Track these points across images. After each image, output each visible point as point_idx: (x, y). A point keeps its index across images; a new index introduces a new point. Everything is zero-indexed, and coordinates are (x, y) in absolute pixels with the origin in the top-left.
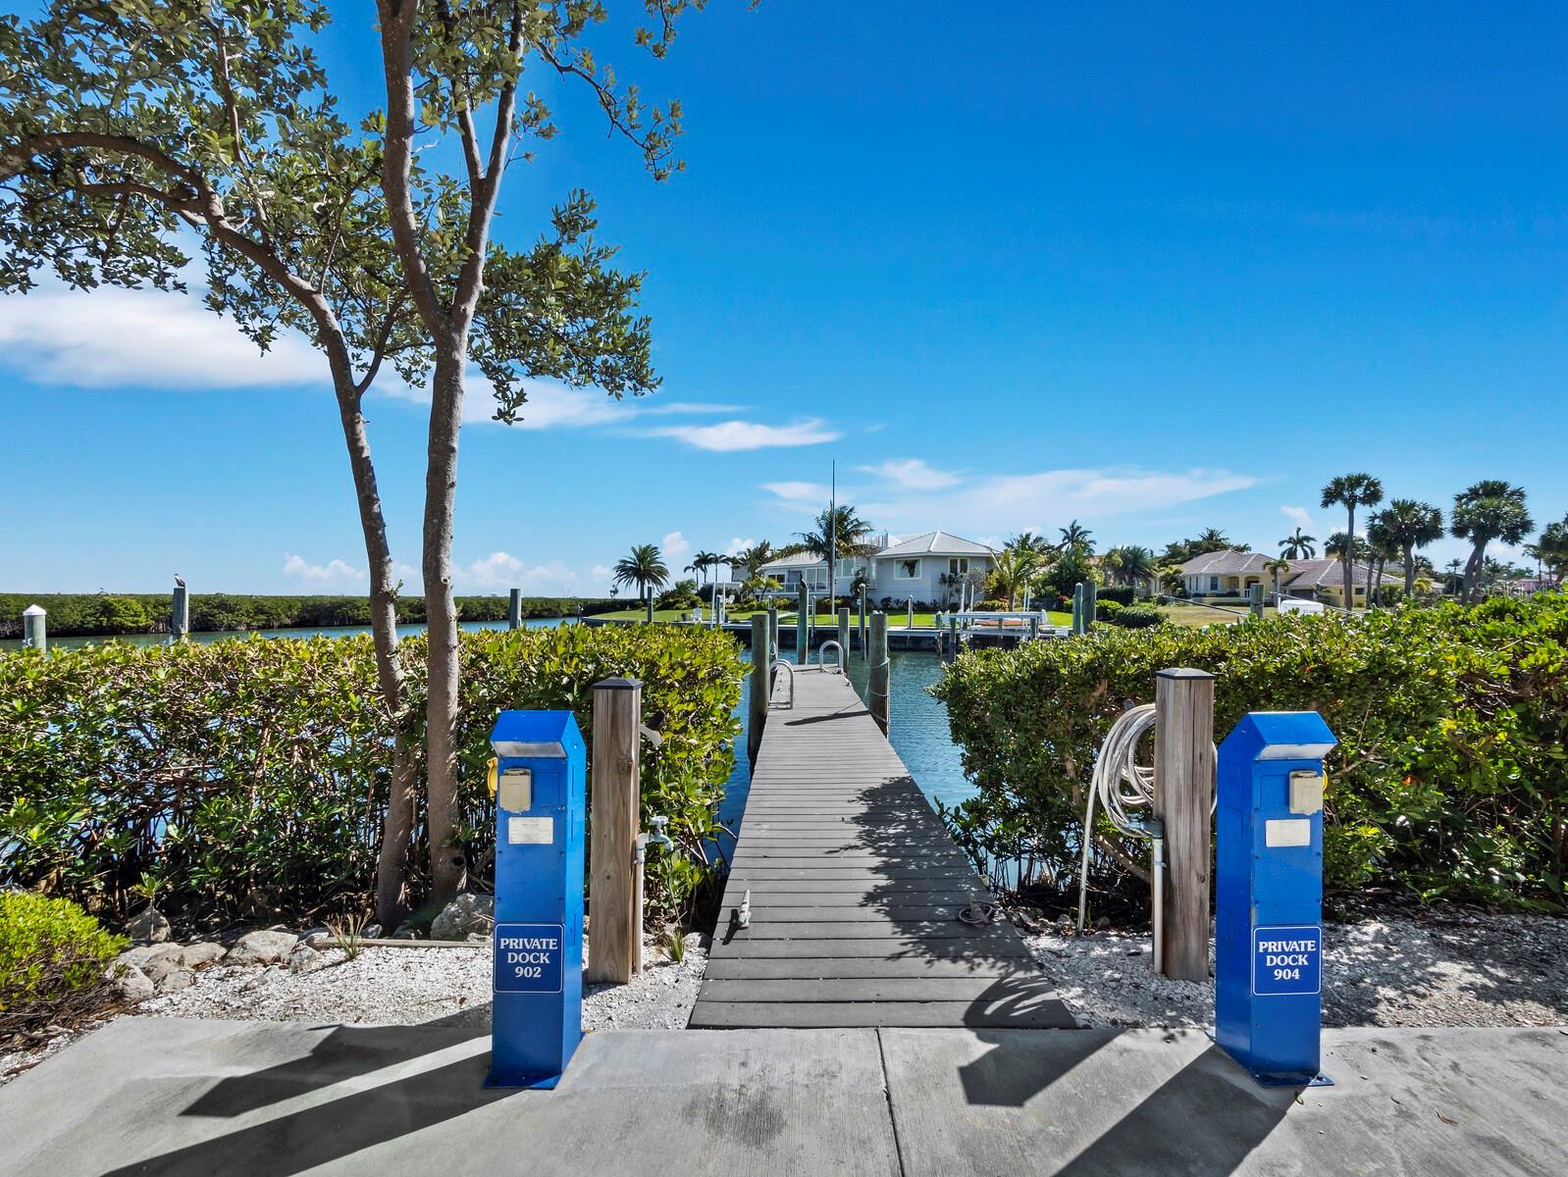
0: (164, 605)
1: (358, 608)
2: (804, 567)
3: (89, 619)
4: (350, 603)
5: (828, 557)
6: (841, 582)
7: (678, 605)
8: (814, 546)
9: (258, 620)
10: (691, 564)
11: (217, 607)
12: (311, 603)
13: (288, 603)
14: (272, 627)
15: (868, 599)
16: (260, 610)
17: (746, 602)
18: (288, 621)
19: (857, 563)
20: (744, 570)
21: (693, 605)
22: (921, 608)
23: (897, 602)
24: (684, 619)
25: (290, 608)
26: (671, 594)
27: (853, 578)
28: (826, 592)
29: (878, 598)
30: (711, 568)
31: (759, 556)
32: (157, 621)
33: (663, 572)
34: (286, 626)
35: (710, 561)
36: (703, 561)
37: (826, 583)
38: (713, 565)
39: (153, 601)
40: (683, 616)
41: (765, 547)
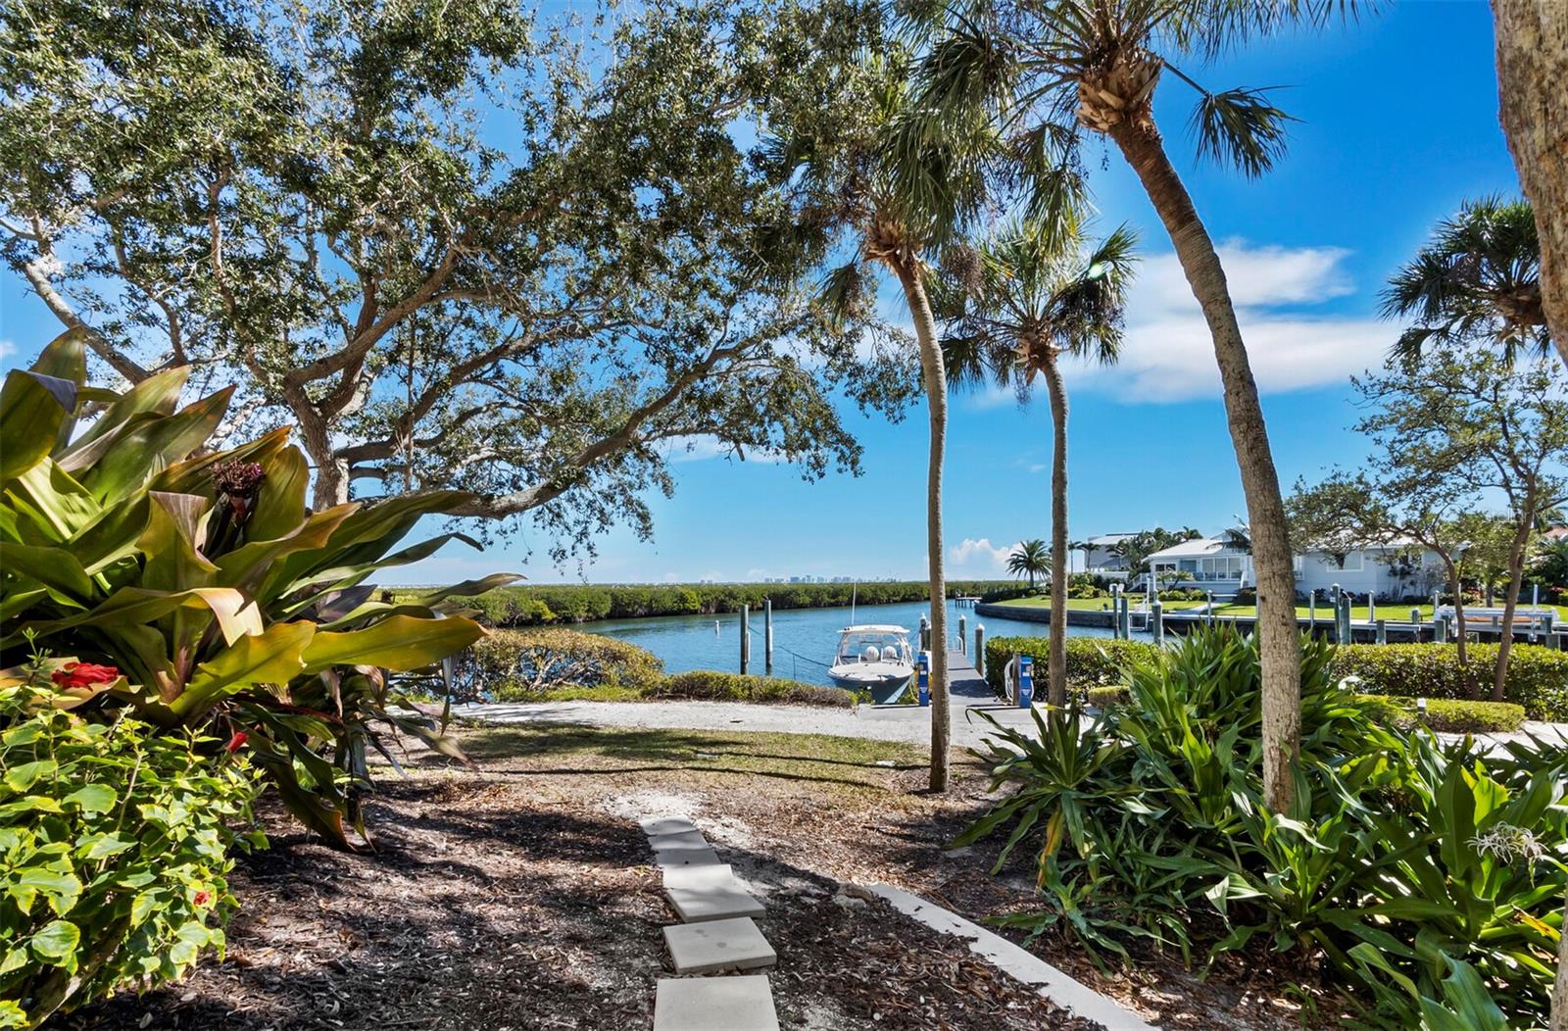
2: (1199, 556)
29: (1309, 590)
37: (1228, 572)
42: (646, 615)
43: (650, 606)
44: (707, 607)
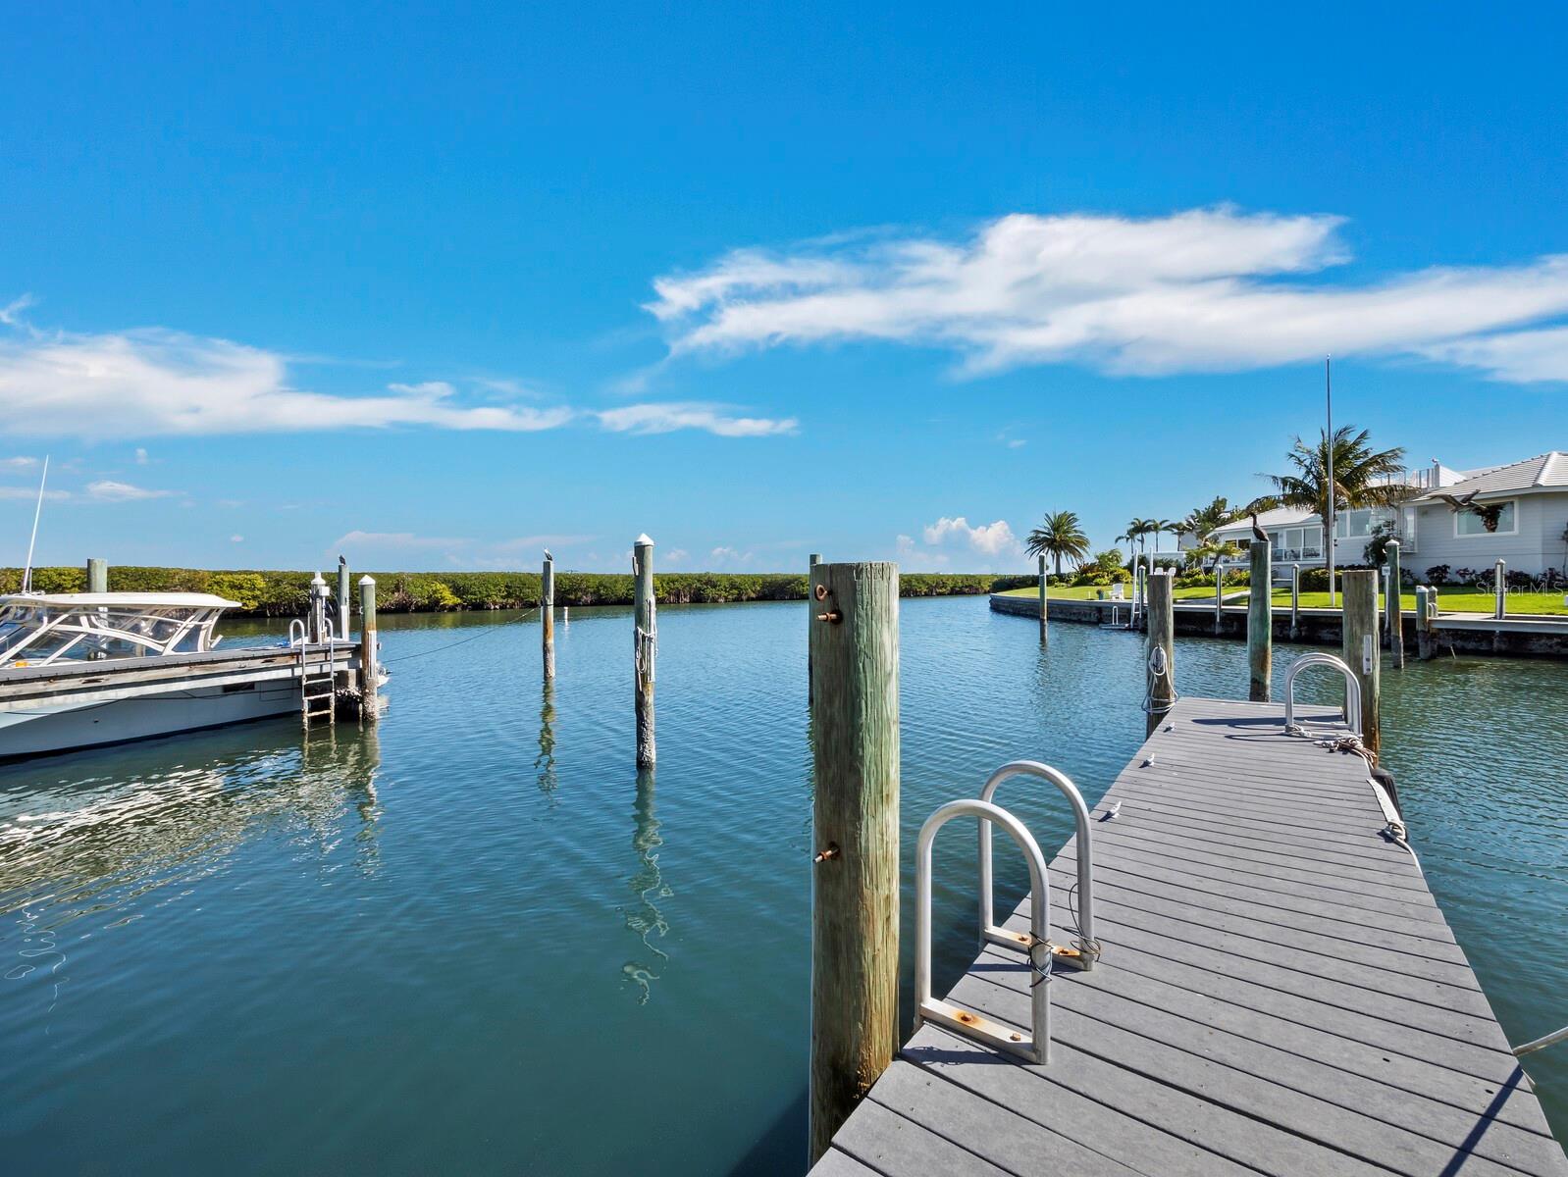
0: (673, 582)
1: (803, 584)
2: (1282, 527)
3: (631, 592)
4: (796, 580)
5: (1322, 509)
6: (1348, 541)
7: (1098, 580)
8: (1298, 494)
9: (733, 594)
10: (1124, 533)
11: (706, 584)
12: (769, 580)
13: (753, 580)
14: (742, 600)
15: (1402, 571)
16: (733, 586)
17: (1188, 576)
18: (753, 595)
19: (1376, 516)
20: (1190, 537)
21: (1117, 579)
22: (1520, 582)
23: (1464, 573)
24: (1101, 597)
25: (754, 583)
26: (1091, 568)
27: (1370, 538)
28: (1321, 560)
29: (1421, 567)
30: (1149, 536)
31: (1213, 516)
32: (669, 593)
33: (1082, 542)
34: (753, 599)
35: (1148, 529)
36: (1140, 529)
37: (1320, 548)
38: (1154, 533)
39: (666, 579)
40: (1099, 592)
41: (1220, 503)
42: (592, 604)
43: (596, 592)
44: (678, 596)
